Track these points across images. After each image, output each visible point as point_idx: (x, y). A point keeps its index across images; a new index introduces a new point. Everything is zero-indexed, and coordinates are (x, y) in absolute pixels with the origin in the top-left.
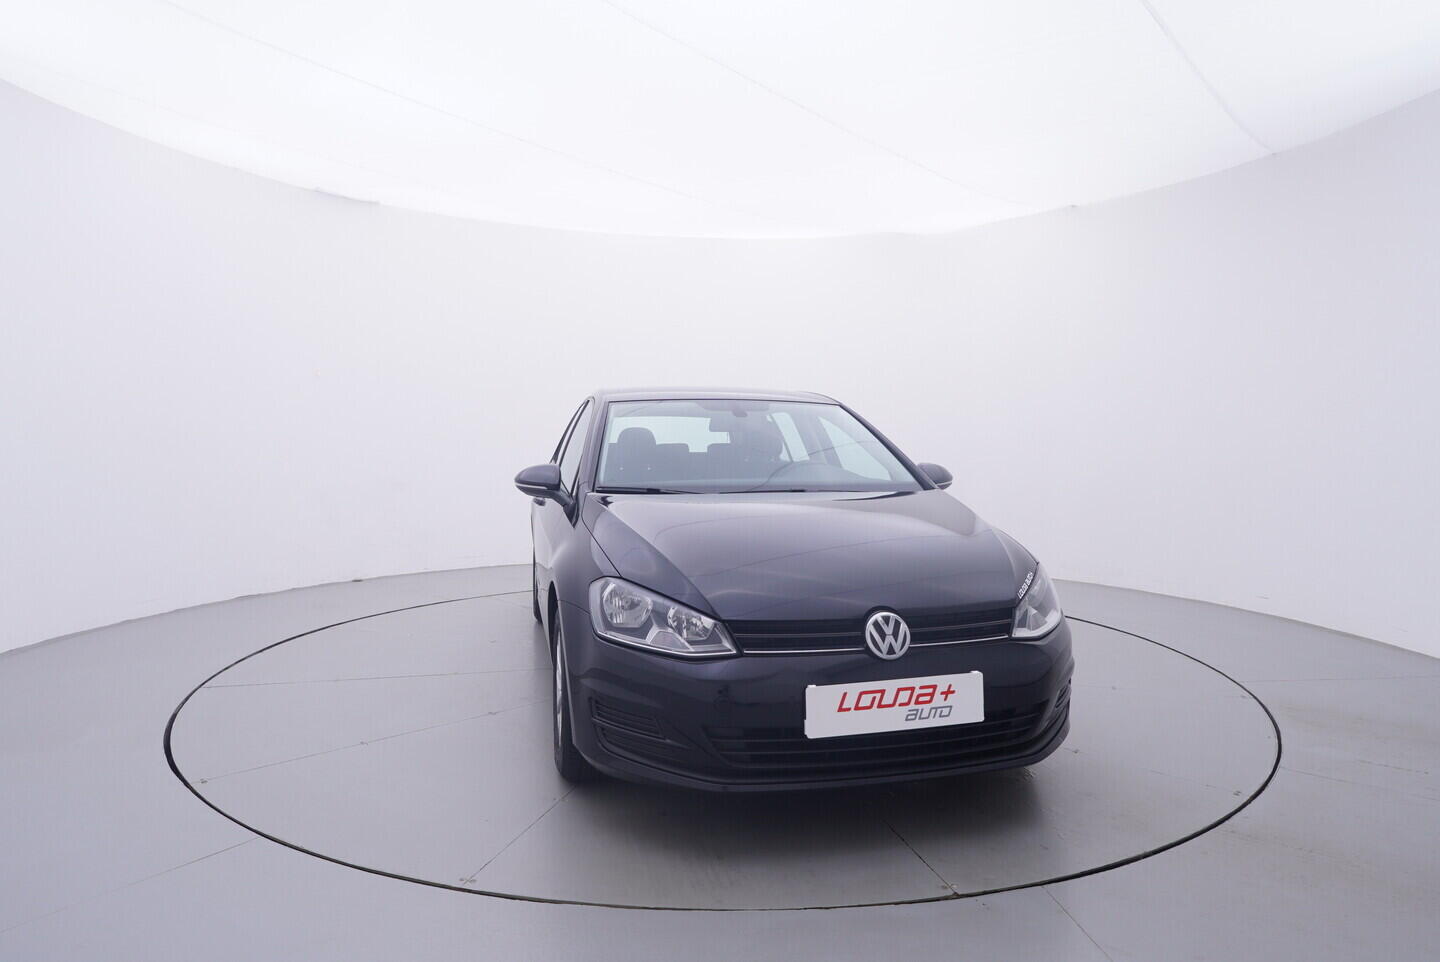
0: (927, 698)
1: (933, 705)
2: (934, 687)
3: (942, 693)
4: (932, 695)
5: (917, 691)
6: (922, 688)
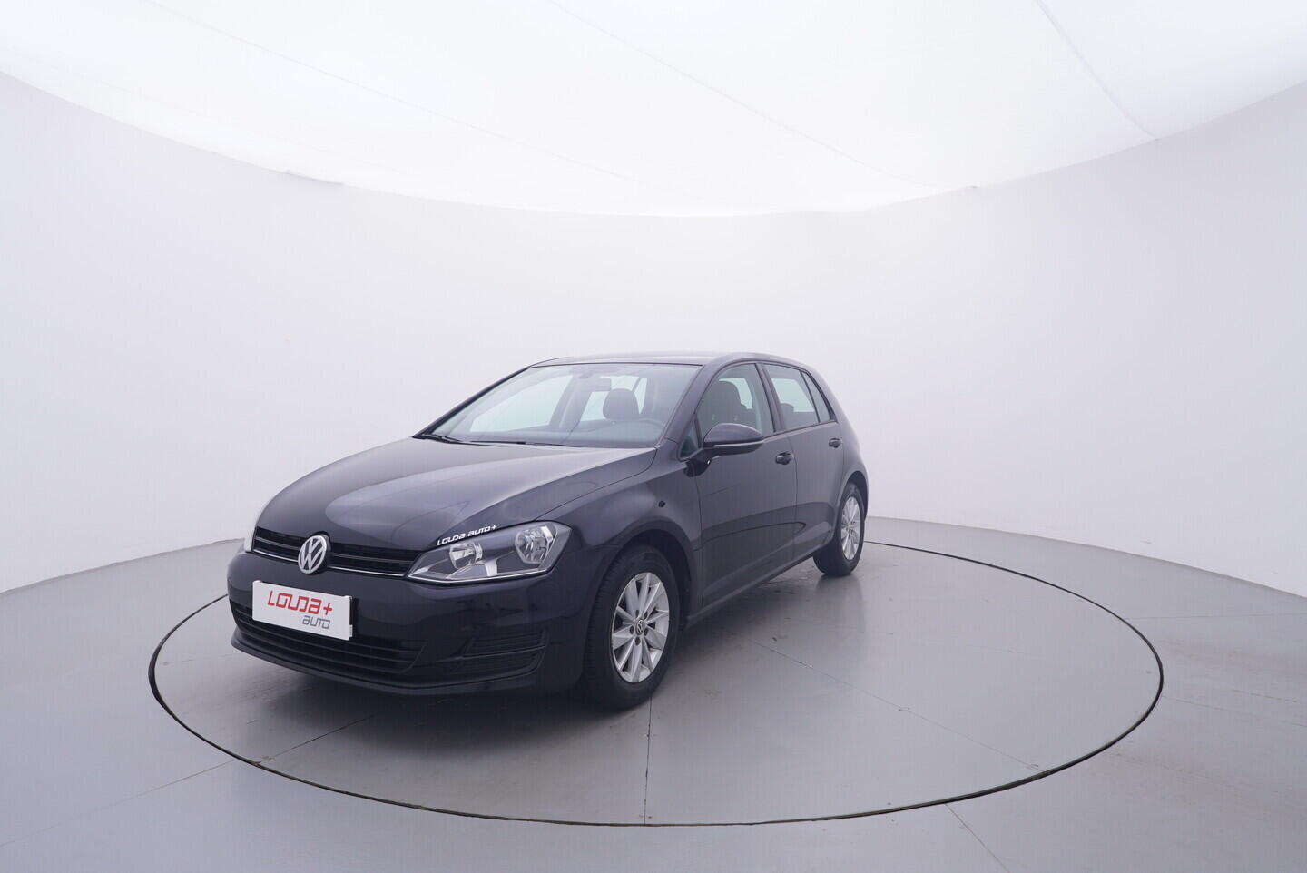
0: (315, 610)
1: (319, 616)
2: (320, 601)
3: (325, 608)
4: (318, 607)
5: (310, 603)
6: (313, 600)
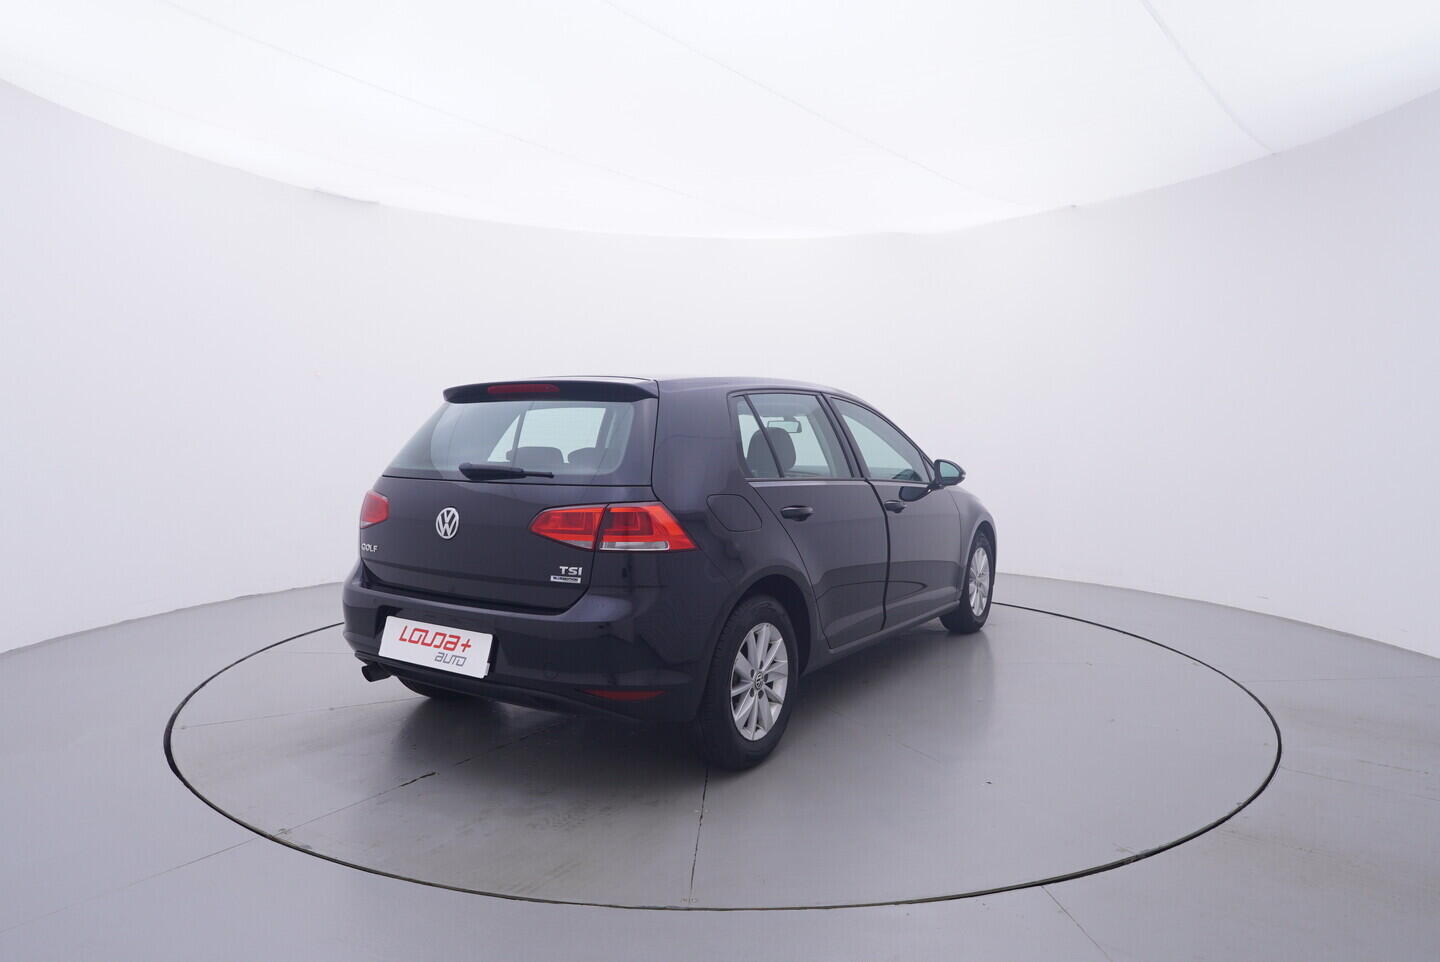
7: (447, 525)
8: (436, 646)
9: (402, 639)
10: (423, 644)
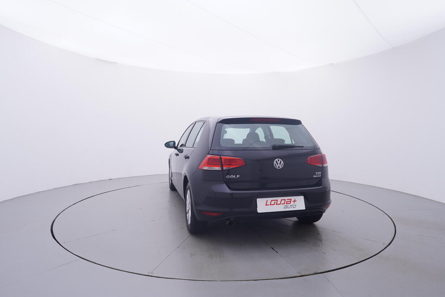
7: (279, 165)
8: (282, 204)
9: (266, 205)
10: (277, 204)
